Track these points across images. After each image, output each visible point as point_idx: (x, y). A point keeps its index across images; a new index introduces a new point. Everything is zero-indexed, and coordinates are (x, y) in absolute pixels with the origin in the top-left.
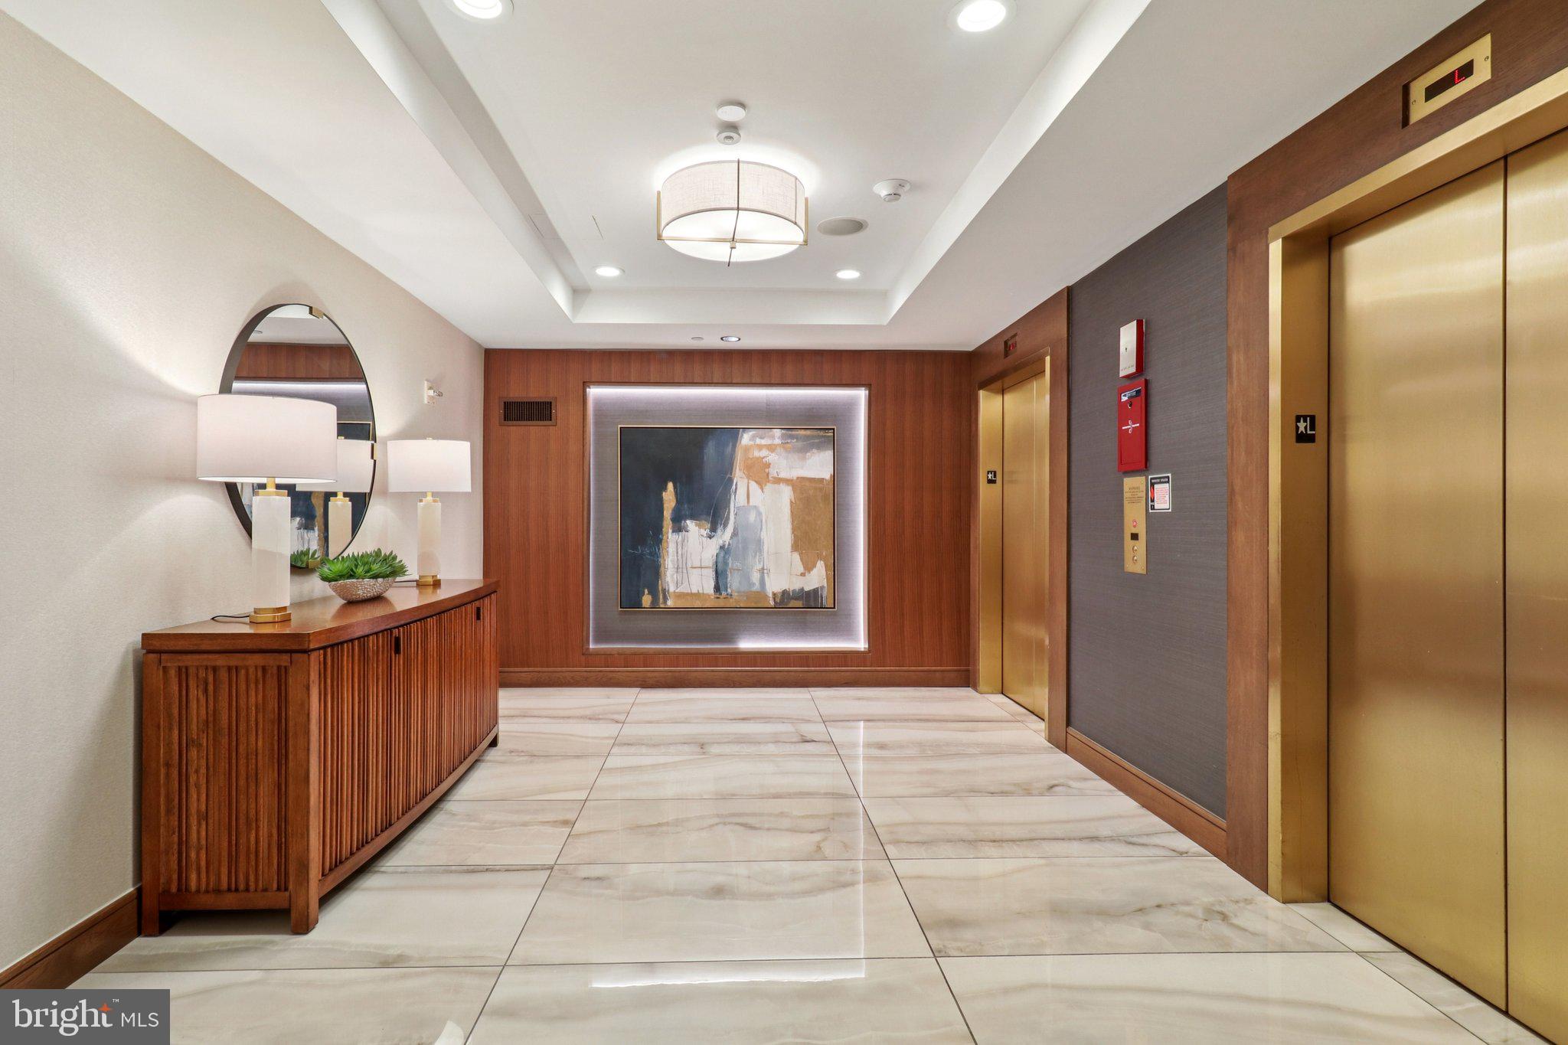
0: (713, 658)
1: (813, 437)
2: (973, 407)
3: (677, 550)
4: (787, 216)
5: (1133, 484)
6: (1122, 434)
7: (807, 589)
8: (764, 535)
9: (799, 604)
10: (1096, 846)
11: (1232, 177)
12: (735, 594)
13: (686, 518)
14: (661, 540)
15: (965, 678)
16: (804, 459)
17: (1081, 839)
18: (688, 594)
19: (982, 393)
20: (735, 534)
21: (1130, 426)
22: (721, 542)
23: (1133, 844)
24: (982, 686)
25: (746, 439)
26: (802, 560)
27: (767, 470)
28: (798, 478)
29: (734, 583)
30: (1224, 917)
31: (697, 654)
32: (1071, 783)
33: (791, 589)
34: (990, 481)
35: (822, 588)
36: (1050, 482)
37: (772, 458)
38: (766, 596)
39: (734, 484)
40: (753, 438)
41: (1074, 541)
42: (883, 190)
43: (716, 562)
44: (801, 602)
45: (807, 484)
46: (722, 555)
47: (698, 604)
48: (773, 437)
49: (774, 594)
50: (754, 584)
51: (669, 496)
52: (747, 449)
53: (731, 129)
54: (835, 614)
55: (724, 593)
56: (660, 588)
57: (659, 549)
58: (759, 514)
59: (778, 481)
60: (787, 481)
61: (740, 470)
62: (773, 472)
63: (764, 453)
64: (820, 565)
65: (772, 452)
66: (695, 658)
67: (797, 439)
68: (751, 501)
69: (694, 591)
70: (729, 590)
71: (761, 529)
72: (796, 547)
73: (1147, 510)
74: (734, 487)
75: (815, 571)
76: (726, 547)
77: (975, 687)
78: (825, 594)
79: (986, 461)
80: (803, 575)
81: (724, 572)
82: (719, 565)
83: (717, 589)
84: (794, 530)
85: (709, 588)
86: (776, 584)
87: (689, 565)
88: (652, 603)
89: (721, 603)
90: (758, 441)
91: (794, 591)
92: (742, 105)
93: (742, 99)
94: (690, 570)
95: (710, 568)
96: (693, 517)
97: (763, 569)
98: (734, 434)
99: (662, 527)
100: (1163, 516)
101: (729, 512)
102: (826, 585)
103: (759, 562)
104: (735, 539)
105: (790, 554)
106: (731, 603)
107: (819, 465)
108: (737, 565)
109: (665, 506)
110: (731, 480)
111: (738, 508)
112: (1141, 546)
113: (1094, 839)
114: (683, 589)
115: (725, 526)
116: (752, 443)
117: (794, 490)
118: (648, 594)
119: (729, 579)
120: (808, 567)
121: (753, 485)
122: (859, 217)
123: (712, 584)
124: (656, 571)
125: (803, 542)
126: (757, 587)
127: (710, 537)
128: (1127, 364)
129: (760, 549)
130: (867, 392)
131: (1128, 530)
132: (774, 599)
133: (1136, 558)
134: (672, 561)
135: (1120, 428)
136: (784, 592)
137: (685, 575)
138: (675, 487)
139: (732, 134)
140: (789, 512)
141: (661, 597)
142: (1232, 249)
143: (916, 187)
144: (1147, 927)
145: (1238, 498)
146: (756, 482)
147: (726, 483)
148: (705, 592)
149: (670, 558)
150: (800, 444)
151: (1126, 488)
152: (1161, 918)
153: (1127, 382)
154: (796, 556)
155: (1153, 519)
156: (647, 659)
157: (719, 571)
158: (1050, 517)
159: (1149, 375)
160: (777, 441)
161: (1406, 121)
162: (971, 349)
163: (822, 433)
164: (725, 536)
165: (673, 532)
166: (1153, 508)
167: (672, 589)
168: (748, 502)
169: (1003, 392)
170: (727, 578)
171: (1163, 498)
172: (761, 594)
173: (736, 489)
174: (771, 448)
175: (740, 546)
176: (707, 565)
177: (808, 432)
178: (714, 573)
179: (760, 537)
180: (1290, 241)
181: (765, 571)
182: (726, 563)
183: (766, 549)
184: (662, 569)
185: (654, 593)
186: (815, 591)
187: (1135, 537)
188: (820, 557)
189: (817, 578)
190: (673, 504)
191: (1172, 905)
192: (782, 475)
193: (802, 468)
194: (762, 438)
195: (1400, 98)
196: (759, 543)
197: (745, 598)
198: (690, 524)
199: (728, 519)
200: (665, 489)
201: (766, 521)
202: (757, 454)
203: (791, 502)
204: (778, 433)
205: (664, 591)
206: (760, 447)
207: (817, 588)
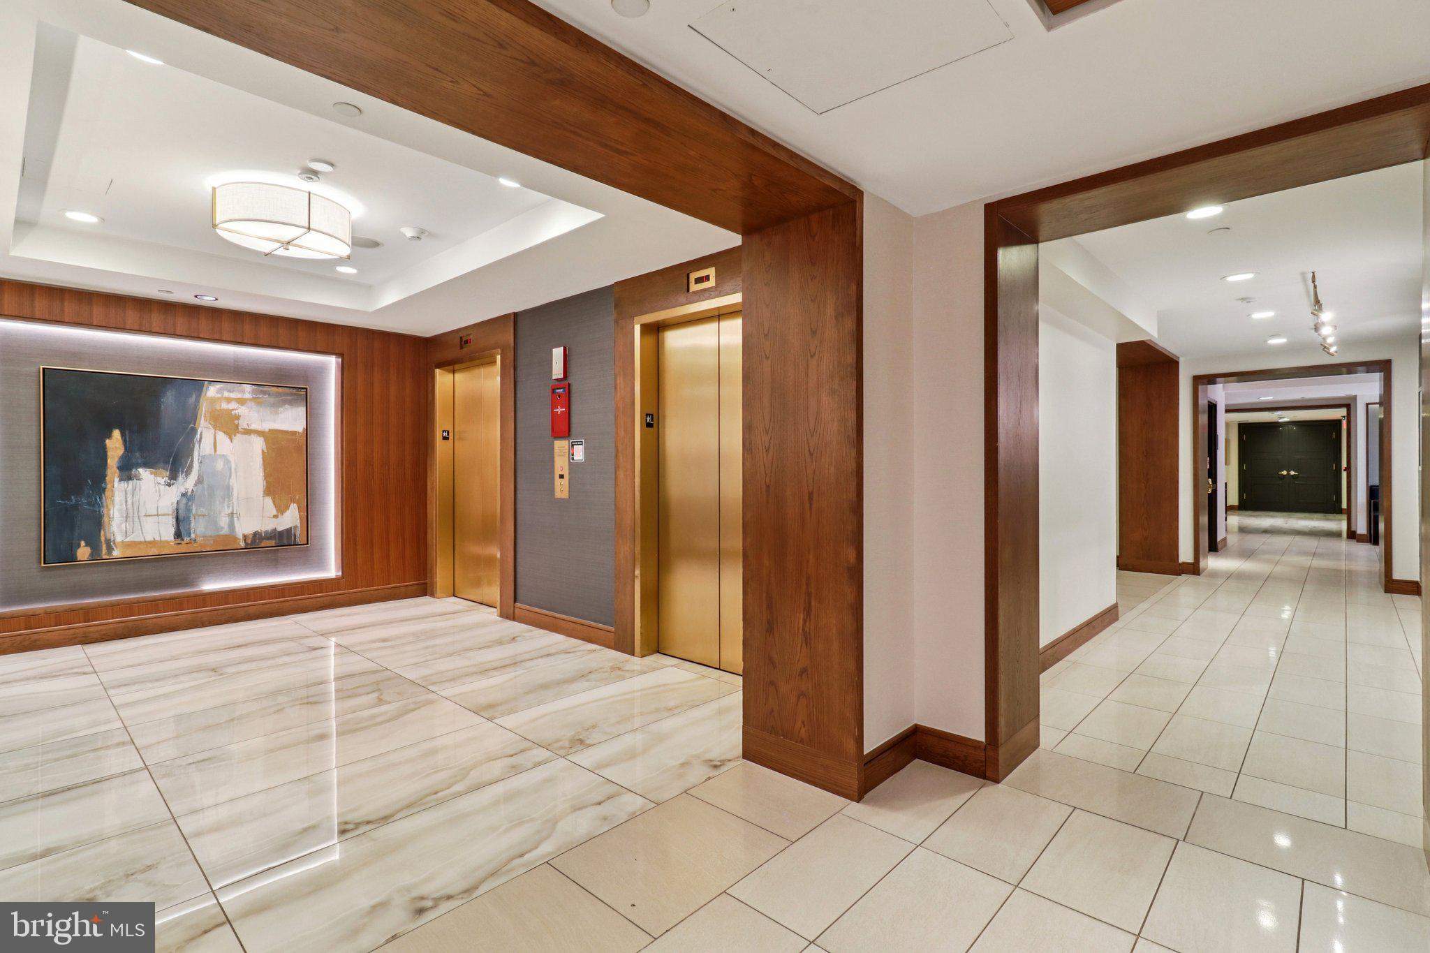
0: (177, 602)
1: (287, 394)
2: (430, 380)
3: (126, 498)
4: (343, 239)
5: (560, 445)
6: (554, 414)
7: (280, 529)
8: (233, 482)
9: (272, 543)
10: (550, 658)
11: (616, 283)
12: (200, 539)
13: (138, 466)
14: (104, 490)
15: (424, 589)
16: (277, 413)
17: (542, 657)
18: (140, 543)
19: (438, 371)
20: (200, 481)
21: (559, 410)
22: (183, 490)
23: (569, 653)
24: (438, 593)
25: (212, 391)
26: (274, 502)
27: (236, 422)
28: (270, 430)
29: (199, 528)
30: (619, 669)
31: (155, 600)
32: (524, 634)
33: (264, 530)
34: (445, 438)
35: (295, 527)
36: (501, 443)
37: (242, 410)
38: (236, 539)
39: (199, 433)
40: (219, 391)
41: (518, 479)
42: (409, 232)
43: (177, 509)
44: (274, 541)
45: (280, 435)
46: (184, 501)
47: (153, 551)
48: (243, 392)
49: (245, 537)
50: (222, 528)
51: (115, 444)
52: (213, 401)
53: (312, 174)
54: (307, 549)
55: (186, 539)
56: (103, 539)
57: (101, 499)
58: (227, 462)
59: (248, 432)
60: (259, 433)
61: (205, 420)
62: (243, 424)
63: (233, 406)
64: (294, 508)
65: (242, 405)
66: (154, 605)
67: (269, 394)
68: (217, 449)
69: (149, 538)
70: (193, 536)
71: (230, 477)
72: (268, 491)
73: (569, 460)
74: (198, 436)
75: (288, 513)
76: (189, 494)
77: (432, 595)
78: (298, 533)
79: (441, 422)
80: (276, 516)
81: (187, 519)
82: (180, 512)
83: (178, 535)
84: (266, 477)
85: (168, 533)
86: (246, 526)
87: (142, 513)
88: (91, 554)
89: (183, 548)
90: (226, 394)
91: (266, 532)
92: (332, 165)
93: (333, 161)
94: (143, 519)
95: (168, 515)
96: (146, 465)
97: (232, 513)
98: (198, 386)
99: (105, 476)
100: (579, 464)
101: (192, 461)
102: (299, 525)
103: (228, 507)
104: (200, 486)
105: (261, 498)
106: (195, 547)
107: (291, 419)
108: (203, 510)
109: (109, 454)
110: (194, 431)
111: (204, 457)
112: (565, 481)
113: (548, 655)
114: (135, 537)
115: (188, 473)
116: (220, 395)
117: (266, 440)
118: (86, 546)
119: (192, 525)
120: (281, 509)
121: (221, 436)
122: (378, 240)
123: (172, 531)
124: (97, 522)
125: (275, 487)
126: (226, 531)
127: (169, 485)
128: (557, 371)
129: (228, 495)
130: (340, 360)
131: (557, 473)
132: (245, 541)
133: (562, 489)
134: (120, 510)
135: (552, 411)
136: (255, 534)
137: (137, 524)
138: (123, 435)
139: (313, 177)
140: (261, 460)
141: (104, 547)
142: (617, 322)
143: (431, 235)
144: (588, 681)
145: (620, 454)
146: (224, 432)
147: (191, 433)
148: (163, 539)
149: (117, 507)
150: (272, 400)
151: (556, 447)
152: (592, 676)
153: (557, 383)
154: (269, 500)
155: (573, 466)
156: (88, 614)
157: (181, 517)
158: (501, 465)
159: (571, 380)
160: (248, 396)
161: (688, 290)
162: (428, 336)
163: (294, 391)
164: (187, 483)
165: (121, 480)
166: (573, 459)
167: (119, 538)
168: (215, 451)
169: (454, 372)
170: (190, 524)
171: (579, 454)
172: (231, 537)
173: (201, 438)
174: (242, 402)
175: (206, 493)
176: (166, 512)
177: (280, 390)
178: (174, 520)
179: (229, 483)
180: (642, 326)
181: (235, 516)
182: (188, 510)
183: (235, 493)
184: (105, 519)
185: (94, 544)
186: (289, 531)
187: (562, 476)
188: (293, 500)
189: (290, 519)
190: (121, 451)
191: (596, 670)
192: (253, 427)
193: (274, 421)
194: (230, 391)
195: (686, 278)
196: (228, 489)
197: (212, 542)
198: (143, 472)
199: (191, 466)
200: (109, 436)
201: (235, 469)
202: (225, 406)
203: (263, 451)
204: (248, 388)
205: (108, 542)
206: (229, 400)
207: (291, 528)
